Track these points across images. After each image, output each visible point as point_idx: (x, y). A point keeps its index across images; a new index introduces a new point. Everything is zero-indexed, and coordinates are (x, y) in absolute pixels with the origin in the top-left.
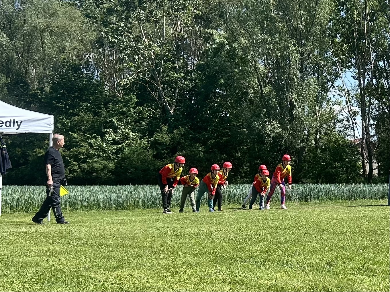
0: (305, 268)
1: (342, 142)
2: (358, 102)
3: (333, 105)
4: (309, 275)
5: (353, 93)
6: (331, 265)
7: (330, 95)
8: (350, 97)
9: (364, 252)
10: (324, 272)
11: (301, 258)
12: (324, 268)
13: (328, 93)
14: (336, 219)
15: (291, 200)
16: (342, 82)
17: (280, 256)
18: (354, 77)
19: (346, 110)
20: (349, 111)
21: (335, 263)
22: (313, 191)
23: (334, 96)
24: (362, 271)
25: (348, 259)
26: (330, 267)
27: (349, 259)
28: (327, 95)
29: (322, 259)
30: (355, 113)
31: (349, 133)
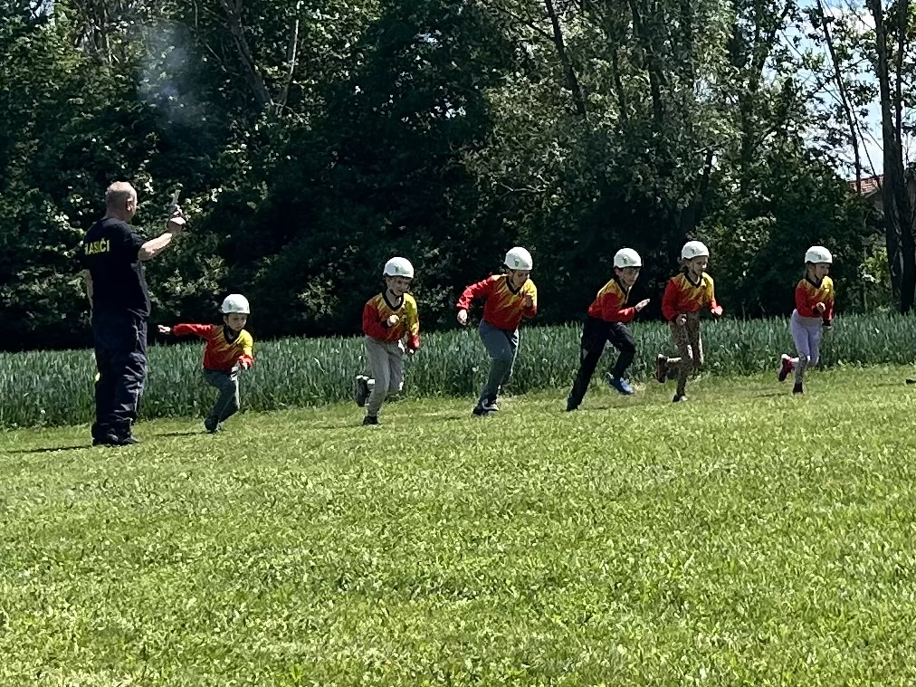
2: (871, 57)
3: (795, 71)
28: (777, 41)
31: (841, 156)
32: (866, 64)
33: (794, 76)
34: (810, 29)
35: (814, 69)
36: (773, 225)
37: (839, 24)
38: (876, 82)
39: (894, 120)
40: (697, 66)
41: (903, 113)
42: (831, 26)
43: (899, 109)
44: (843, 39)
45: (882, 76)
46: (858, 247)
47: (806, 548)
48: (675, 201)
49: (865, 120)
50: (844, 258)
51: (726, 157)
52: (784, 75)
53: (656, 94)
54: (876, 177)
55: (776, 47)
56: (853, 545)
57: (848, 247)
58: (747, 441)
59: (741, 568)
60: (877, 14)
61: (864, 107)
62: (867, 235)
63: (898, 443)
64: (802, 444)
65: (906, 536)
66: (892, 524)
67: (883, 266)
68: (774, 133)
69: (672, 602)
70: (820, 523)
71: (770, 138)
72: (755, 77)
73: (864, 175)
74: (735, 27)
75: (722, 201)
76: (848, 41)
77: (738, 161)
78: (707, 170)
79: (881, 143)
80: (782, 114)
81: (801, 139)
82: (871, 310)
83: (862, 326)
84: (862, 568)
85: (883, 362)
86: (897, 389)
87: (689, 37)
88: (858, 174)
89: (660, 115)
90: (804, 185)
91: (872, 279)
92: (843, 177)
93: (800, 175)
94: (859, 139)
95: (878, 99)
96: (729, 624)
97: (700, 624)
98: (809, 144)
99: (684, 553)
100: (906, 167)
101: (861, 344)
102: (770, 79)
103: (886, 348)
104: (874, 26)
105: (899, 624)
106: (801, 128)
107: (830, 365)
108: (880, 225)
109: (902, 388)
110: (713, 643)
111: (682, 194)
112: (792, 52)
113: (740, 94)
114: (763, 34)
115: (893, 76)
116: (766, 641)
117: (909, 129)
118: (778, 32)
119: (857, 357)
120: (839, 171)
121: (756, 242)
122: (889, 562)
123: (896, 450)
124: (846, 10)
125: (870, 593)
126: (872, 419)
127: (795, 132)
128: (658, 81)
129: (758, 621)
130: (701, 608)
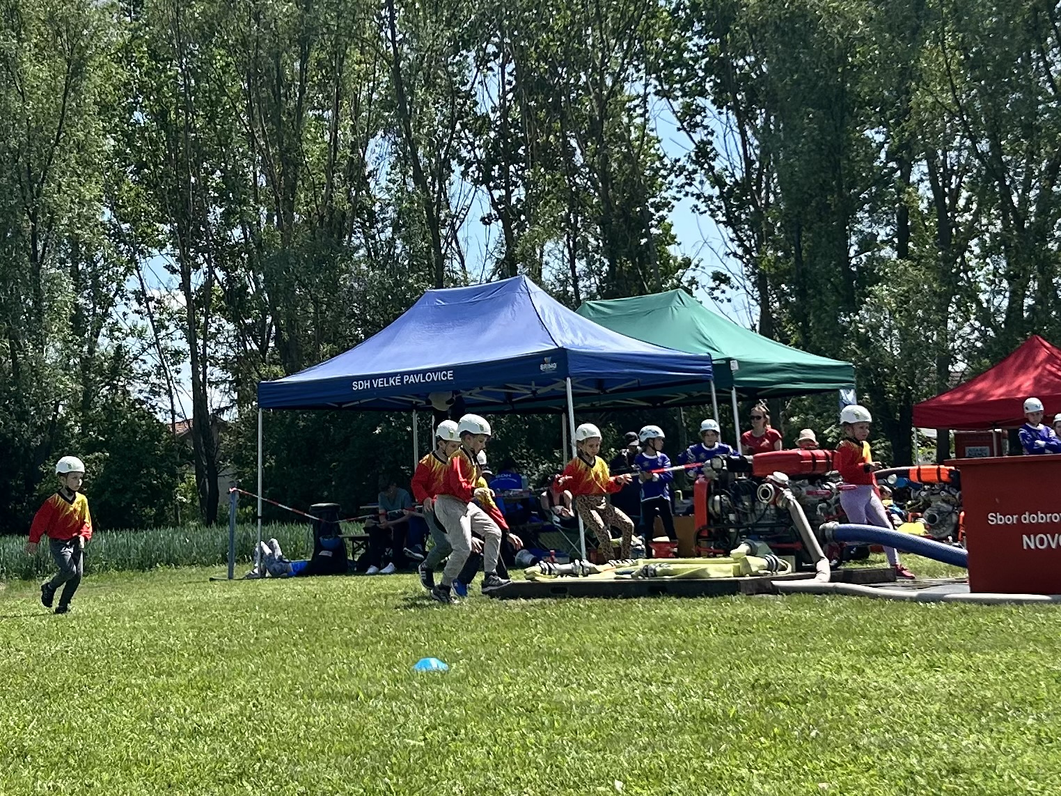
3: (124, 339)
7: (115, 312)
18: (170, 268)
23: (125, 315)
28: (109, 316)
30: (177, 357)
31: (160, 405)
32: (179, 333)
33: (124, 343)
35: (139, 337)
36: (106, 459)
37: (159, 302)
38: (187, 347)
39: (201, 376)
40: (46, 336)
41: (208, 371)
42: (151, 305)
43: (205, 368)
44: (161, 314)
45: (192, 343)
46: (173, 475)
47: (125, 712)
48: (29, 440)
49: (178, 377)
50: (162, 484)
51: (70, 406)
52: (116, 342)
53: (14, 358)
54: (188, 421)
55: (109, 320)
56: (162, 709)
57: (165, 475)
58: (83, 628)
59: (73, 728)
60: (188, 294)
61: (178, 366)
62: (180, 466)
63: (201, 628)
64: (126, 629)
65: (204, 701)
66: (193, 692)
67: (193, 490)
68: (108, 387)
69: (18, 756)
70: (137, 692)
71: (104, 391)
72: (93, 344)
73: (178, 419)
74: (77, 305)
75: (67, 440)
76: (165, 316)
77: (81, 409)
78: (55, 416)
79: (191, 394)
80: (115, 372)
81: (128, 392)
82: (183, 525)
83: (176, 536)
84: (168, 727)
85: (191, 564)
86: (203, 585)
87: (40, 313)
88: (173, 418)
89: (17, 374)
90: (131, 428)
91: (185, 500)
92: (161, 421)
93: (127, 419)
94: (174, 391)
95: (189, 360)
96: (62, 773)
97: (39, 773)
98: (134, 396)
99: (29, 717)
100: (210, 412)
101: (175, 551)
102: (104, 344)
103: (194, 554)
104: (185, 304)
105: (195, 770)
106: (129, 383)
107: (150, 567)
108: (190, 458)
109: (206, 585)
110: (49, 788)
111: (35, 435)
112: (121, 324)
113: (81, 357)
114: (98, 311)
115: (200, 342)
116: (90, 786)
117: (213, 383)
118: (111, 309)
119: (172, 561)
120: (159, 416)
121: (94, 473)
122: (189, 722)
123: (199, 633)
124: (164, 292)
125: (174, 746)
126: (180, 609)
127: (124, 386)
128: (16, 348)
129: (86, 770)
130: (41, 761)
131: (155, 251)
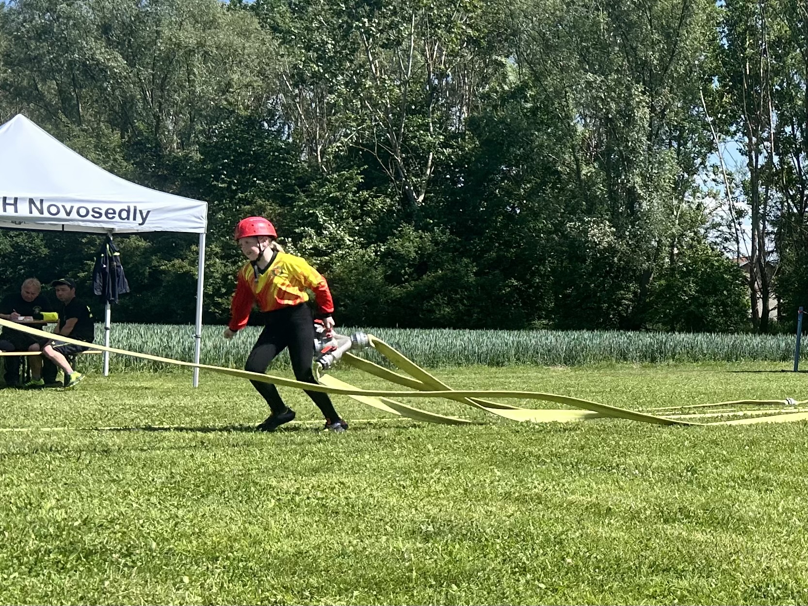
0: (649, 476)
1: (717, 261)
2: (746, 194)
3: (703, 198)
4: (655, 487)
5: (738, 178)
6: (694, 472)
7: (698, 179)
8: (733, 185)
9: (751, 450)
10: (682, 484)
11: (642, 459)
12: (681, 476)
13: (695, 176)
14: (704, 394)
15: (625, 359)
16: (719, 159)
17: (605, 454)
18: (740, 150)
19: (726, 208)
20: (730, 209)
21: (701, 467)
22: (665, 344)
23: (705, 181)
24: (748, 483)
25: (724, 461)
26: (692, 475)
27: (726, 461)
28: (694, 181)
29: (678, 461)
30: (740, 214)
32: (742, 197)
33: (703, 201)
34: (713, 176)
35: (714, 198)
38: (749, 208)
52: (697, 200)
55: (693, 185)
60: (753, 171)
73: (741, 257)
88: (738, 257)
92: (730, 258)
95: (750, 217)
112: (702, 188)
120: (728, 255)
131: (729, 138)
